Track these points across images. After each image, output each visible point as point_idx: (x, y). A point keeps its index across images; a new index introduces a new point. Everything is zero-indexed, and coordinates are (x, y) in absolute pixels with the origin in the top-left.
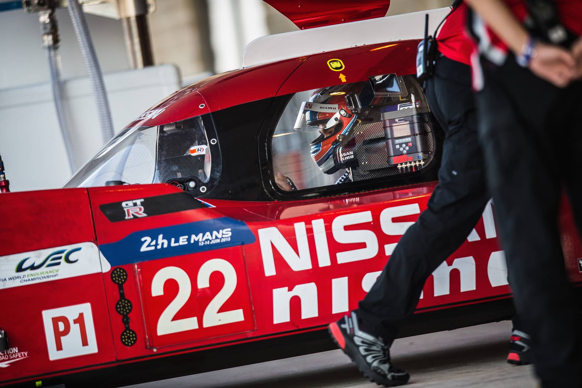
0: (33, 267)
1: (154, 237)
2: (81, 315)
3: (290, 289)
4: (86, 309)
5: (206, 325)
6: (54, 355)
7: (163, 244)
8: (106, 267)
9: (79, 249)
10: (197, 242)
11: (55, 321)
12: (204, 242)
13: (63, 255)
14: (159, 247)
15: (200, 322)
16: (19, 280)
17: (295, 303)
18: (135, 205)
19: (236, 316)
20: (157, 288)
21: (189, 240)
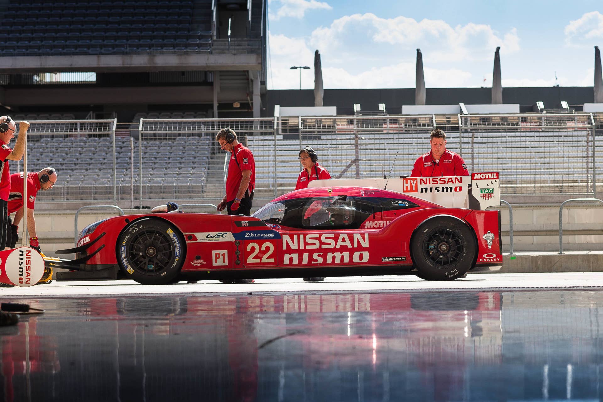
0: (211, 237)
1: (250, 233)
2: (224, 253)
3: (290, 255)
5: (262, 262)
6: (214, 264)
7: (252, 235)
8: (234, 240)
9: (226, 233)
10: (263, 236)
11: (216, 254)
12: (265, 237)
13: (221, 235)
15: (261, 261)
16: (206, 240)
17: (291, 259)
18: (246, 222)
19: (272, 260)
20: (249, 249)
21: (261, 235)
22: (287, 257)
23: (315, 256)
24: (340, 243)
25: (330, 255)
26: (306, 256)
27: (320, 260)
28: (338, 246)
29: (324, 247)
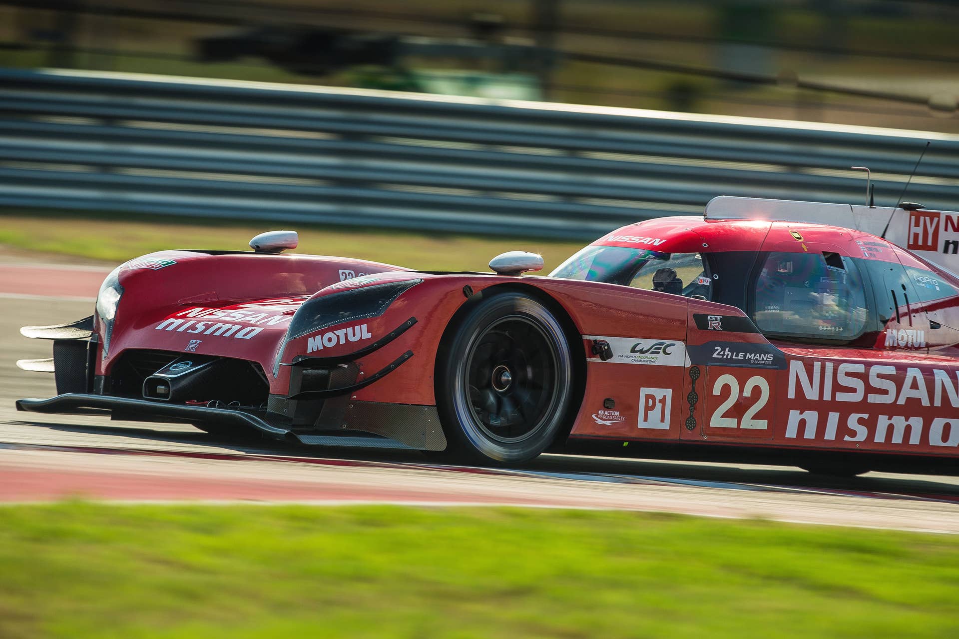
0: (642, 351)
1: (723, 349)
2: (665, 397)
3: (801, 413)
4: (668, 393)
5: (742, 426)
6: (641, 424)
7: (728, 354)
8: (688, 364)
9: (673, 345)
10: (749, 360)
11: (648, 397)
12: (754, 360)
13: (663, 347)
14: (725, 357)
15: (739, 423)
16: (631, 359)
17: (802, 425)
18: (716, 319)
19: (763, 425)
20: (717, 391)
21: (745, 356)
22: (794, 417)
23: (852, 421)
24: (907, 392)
25: (883, 422)
26: (833, 418)
27: (862, 433)
28: (901, 401)
29: (873, 399)
